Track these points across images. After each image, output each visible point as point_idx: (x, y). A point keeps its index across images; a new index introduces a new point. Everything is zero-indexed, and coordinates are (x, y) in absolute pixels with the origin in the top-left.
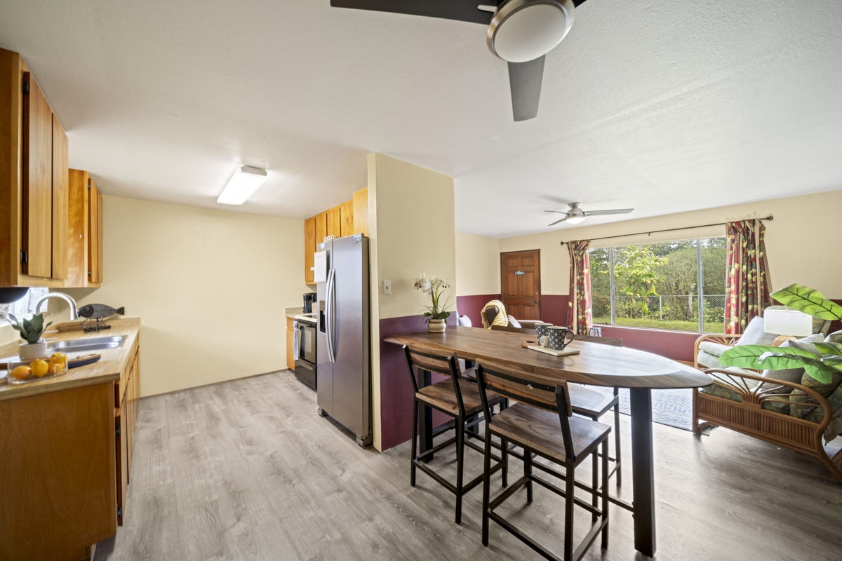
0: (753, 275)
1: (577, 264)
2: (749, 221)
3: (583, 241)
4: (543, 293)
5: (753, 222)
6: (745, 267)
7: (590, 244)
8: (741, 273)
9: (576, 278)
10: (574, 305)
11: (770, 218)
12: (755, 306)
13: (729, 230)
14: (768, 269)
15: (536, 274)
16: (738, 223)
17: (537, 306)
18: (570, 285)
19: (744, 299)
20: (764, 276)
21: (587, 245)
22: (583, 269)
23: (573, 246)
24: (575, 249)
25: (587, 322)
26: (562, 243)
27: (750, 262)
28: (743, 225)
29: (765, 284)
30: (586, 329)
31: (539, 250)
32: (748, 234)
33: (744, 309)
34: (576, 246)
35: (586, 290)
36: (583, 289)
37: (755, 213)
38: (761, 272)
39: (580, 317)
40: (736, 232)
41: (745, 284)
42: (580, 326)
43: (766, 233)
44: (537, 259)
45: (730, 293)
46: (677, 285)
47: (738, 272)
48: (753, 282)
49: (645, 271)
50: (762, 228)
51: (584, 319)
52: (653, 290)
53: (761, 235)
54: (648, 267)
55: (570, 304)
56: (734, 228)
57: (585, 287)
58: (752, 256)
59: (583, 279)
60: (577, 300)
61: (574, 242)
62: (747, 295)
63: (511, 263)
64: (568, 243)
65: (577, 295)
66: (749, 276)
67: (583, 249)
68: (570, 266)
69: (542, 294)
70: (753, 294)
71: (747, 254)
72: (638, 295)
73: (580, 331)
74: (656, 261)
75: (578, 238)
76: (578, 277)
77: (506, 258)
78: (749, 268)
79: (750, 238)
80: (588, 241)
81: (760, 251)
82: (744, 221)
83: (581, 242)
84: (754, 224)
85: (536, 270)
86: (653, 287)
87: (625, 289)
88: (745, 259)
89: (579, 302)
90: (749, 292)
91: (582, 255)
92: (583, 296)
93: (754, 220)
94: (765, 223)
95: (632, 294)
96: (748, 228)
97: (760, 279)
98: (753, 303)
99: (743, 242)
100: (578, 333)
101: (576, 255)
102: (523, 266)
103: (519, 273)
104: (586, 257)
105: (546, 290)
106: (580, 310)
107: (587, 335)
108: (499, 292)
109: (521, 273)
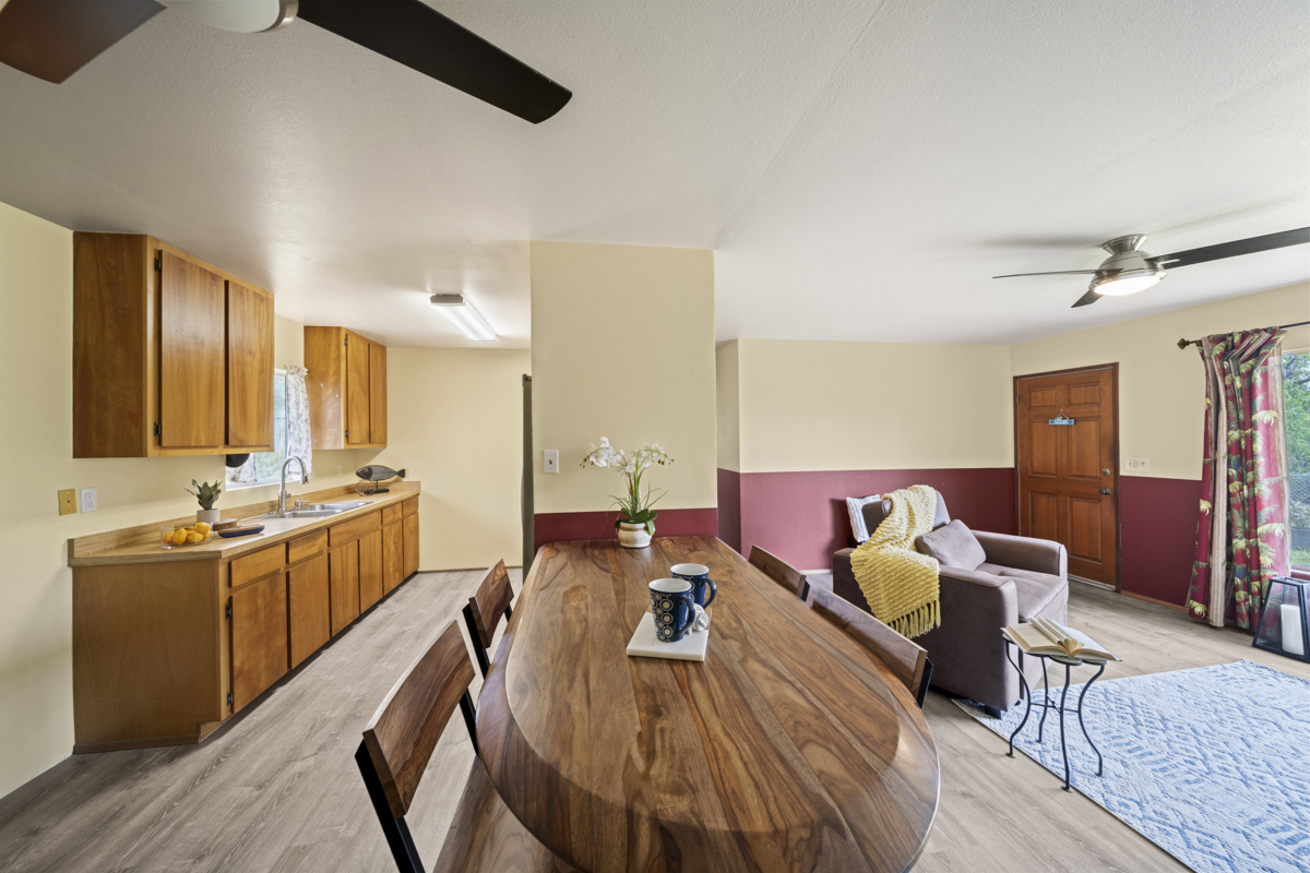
1: (1231, 398)
3: (1257, 331)
4: (1126, 470)
7: (1281, 337)
9: (1227, 435)
10: (1216, 508)
15: (1108, 424)
17: (1107, 503)
18: (1206, 455)
21: (1270, 342)
22: (1251, 411)
23: (1219, 349)
24: (1223, 356)
25: (1267, 560)
26: (1183, 344)
30: (1259, 578)
31: (1115, 366)
34: (1231, 347)
35: (1261, 470)
36: (1253, 468)
39: (1240, 544)
42: (1240, 567)
44: (1108, 389)
51: (1256, 551)
55: (1204, 506)
57: (1261, 460)
59: (1251, 439)
60: (1230, 494)
61: (1220, 338)
63: (1039, 397)
64: (1199, 343)
65: (1230, 482)
67: (1256, 354)
68: (1202, 403)
69: (1123, 472)
73: (1238, 581)
75: (1234, 325)
76: (1235, 435)
77: (1027, 390)
80: (1273, 331)
83: (1244, 335)
85: (1107, 414)
89: (1237, 500)
91: (1251, 372)
92: (1252, 485)
100: (1230, 587)
101: (1224, 373)
102: (1070, 404)
103: (1059, 421)
104: (1265, 376)
105: (1135, 464)
106: (1239, 522)
107: (1263, 595)
108: (1010, 464)
109: (1065, 422)
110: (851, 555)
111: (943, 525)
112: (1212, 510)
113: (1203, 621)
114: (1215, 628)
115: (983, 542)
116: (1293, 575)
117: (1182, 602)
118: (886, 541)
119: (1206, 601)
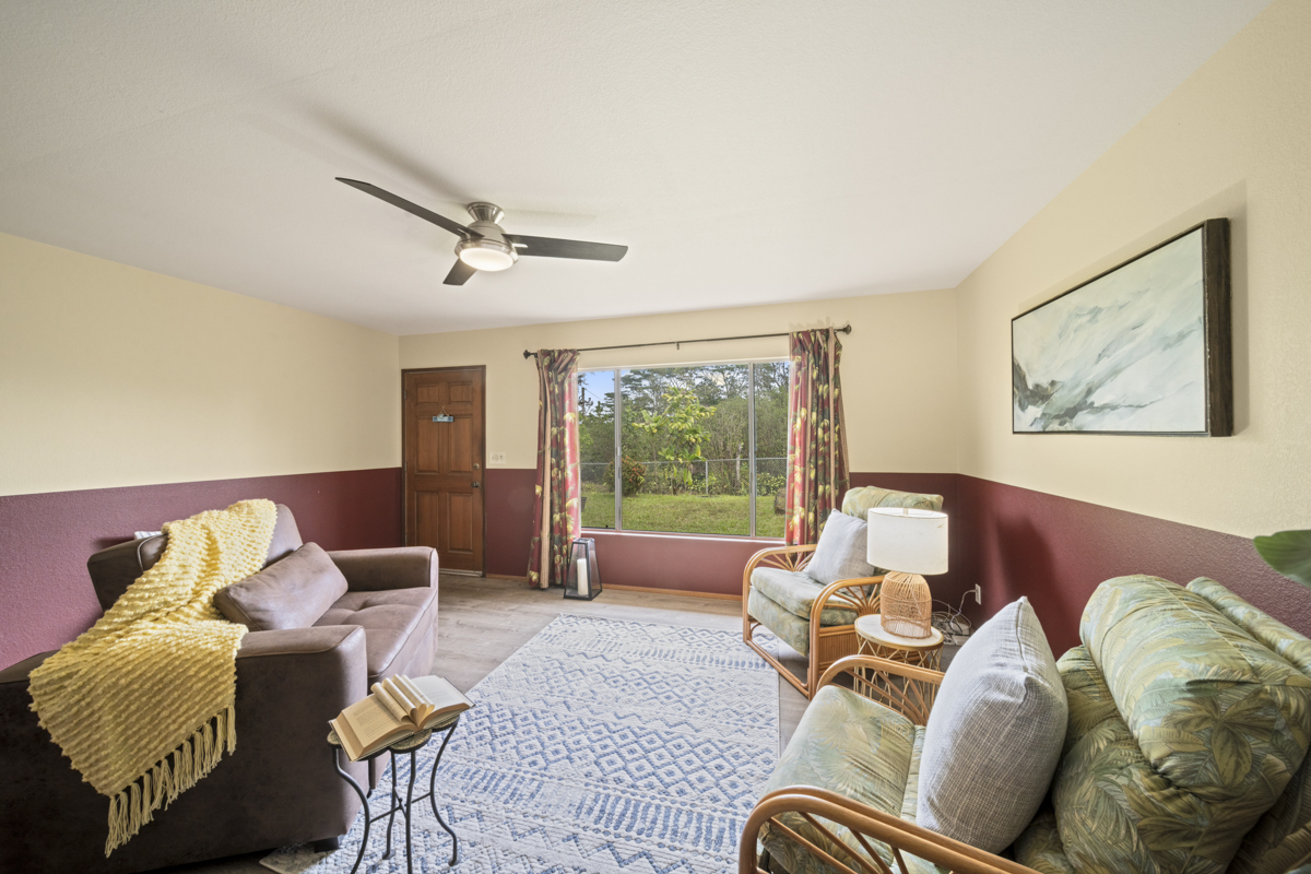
0: (826, 429)
1: (553, 402)
2: (821, 331)
3: (566, 351)
4: (491, 464)
5: (826, 333)
6: (814, 414)
7: (578, 358)
8: (809, 426)
9: (551, 431)
10: (544, 491)
11: (847, 330)
12: (827, 487)
13: (794, 346)
14: (843, 421)
15: (476, 422)
16: (806, 334)
17: (477, 494)
18: (539, 449)
19: (813, 475)
20: (839, 433)
21: (572, 360)
22: (563, 413)
23: (546, 361)
24: (549, 368)
25: (570, 528)
26: (527, 354)
27: (821, 405)
28: (813, 339)
29: (840, 446)
30: (567, 542)
31: (484, 367)
32: (819, 354)
33: (812, 494)
34: (553, 361)
35: (568, 458)
36: (563, 457)
37: (828, 319)
38: (835, 425)
39: (557, 517)
40: (804, 350)
41: (814, 446)
42: (557, 536)
43: (844, 354)
44: (478, 389)
45: (794, 463)
46: (725, 446)
47: (805, 423)
48: (824, 444)
49: (688, 426)
50: (838, 347)
51: (564, 520)
52: (698, 454)
53: (837, 358)
54: (692, 420)
55: (538, 490)
56: (800, 341)
57: (568, 450)
58: (825, 395)
59: (562, 434)
60: (552, 479)
61: (547, 353)
62: (816, 467)
63: (424, 393)
64: (536, 355)
65: (552, 469)
66: (820, 431)
67: (565, 369)
68: (537, 404)
69: (488, 466)
70: (824, 464)
71: (817, 391)
72: (680, 460)
73: (556, 547)
74: (701, 410)
75: (555, 344)
76: (555, 430)
77: (414, 384)
78: (820, 416)
79: (821, 362)
80: (575, 352)
81: (836, 387)
82: (813, 331)
83: (560, 352)
84: (827, 338)
85: (476, 412)
86: (698, 447)
87: (664, 450)
88: (815, 400)
89: (555, 483)
90: (820, 462)
91: (563, 382)
92: (563, 470)
93: (827, 331)
94: (842, 337)
95: (672, 458)
96: (819, 344)
97: (834, 438)
98: (826, 482)
99: (813, 369)
100: (552, 554)
101: (550, 381)
102: (450, 402)
103: (442, 419)
104: (570, 385)
105: (496, 458)
106: (556, 501)
107: (568, 555)
108: (398, 464)
109: (446, 419)
110: (33, 674)
111: (289, 553)
112: (542, 492)
113: (537, 586)
114: (543, 590)
115: (342, 565)
116: (583, 536)
117: (524, 573)
118: (141, 617)
119: (539, 570)
